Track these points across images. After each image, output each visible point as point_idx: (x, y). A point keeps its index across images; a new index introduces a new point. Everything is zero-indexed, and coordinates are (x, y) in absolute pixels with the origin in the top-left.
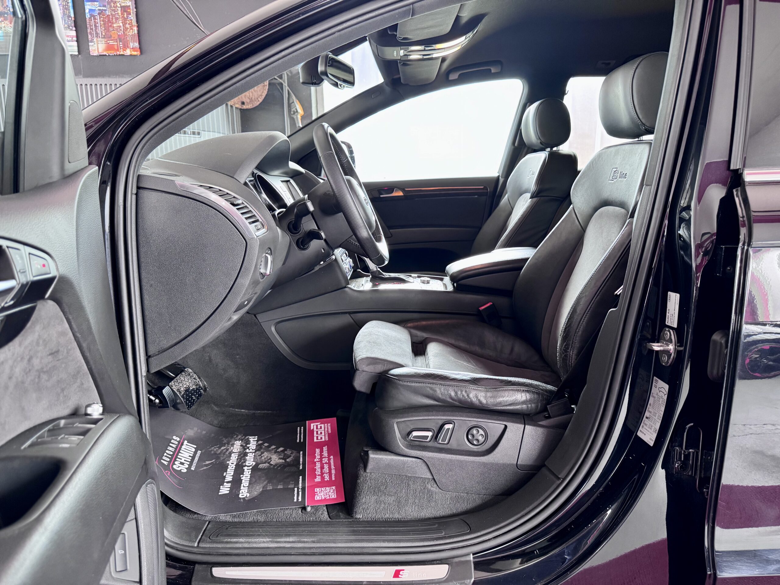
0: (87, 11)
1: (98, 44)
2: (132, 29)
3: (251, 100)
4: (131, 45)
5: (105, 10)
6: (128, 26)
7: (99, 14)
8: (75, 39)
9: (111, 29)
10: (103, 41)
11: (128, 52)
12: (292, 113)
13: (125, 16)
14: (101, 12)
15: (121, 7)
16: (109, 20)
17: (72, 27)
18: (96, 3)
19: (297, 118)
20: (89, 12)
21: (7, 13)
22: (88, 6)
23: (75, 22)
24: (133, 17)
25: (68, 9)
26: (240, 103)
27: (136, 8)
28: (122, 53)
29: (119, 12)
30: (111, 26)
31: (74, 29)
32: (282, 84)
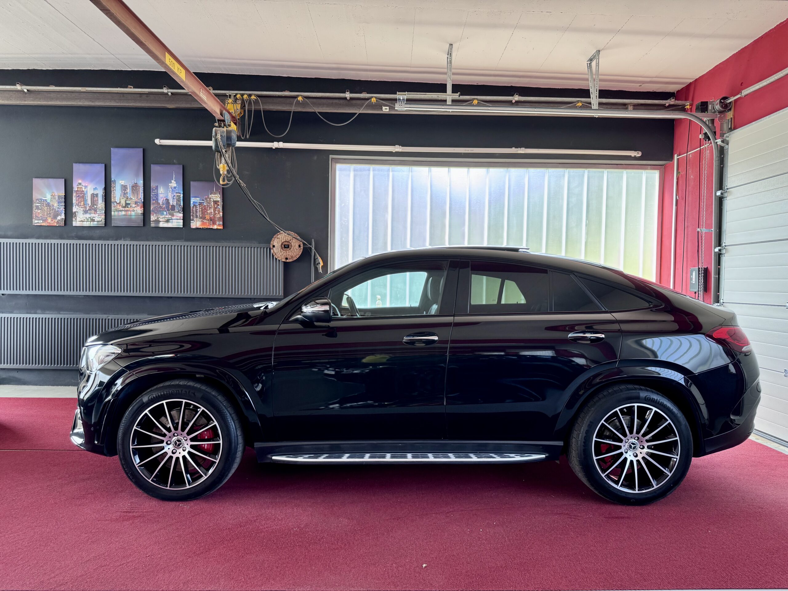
0: (192, 203)
1: (196, 222)
2: (219, 214)
3: (292, 257)
4: (218, 223)
5: (203, 203)
6: (217, 212)
7: (199, 204)
8: (182, 218)
9: (206, 213)
10: (200, 220)
11: (215, 227)
12: (316, 264)
13: (216, 206)
14: (200, 204)
15: (214, 201)
16: (205, 208)
17: (181, 211)
18: (198, 198)
19: (319, 267)
20: (193, 203)
21: (139, 203)
22: (193, 200)
23: (183, 208)
24: (220, 207)
25: (180, 201)
26: (285, 259)
27: (223, 202)
28: (211, 227)
29: (212, 204)
30: (206, 212)
31: (182, 212)
32: (311, 248)
